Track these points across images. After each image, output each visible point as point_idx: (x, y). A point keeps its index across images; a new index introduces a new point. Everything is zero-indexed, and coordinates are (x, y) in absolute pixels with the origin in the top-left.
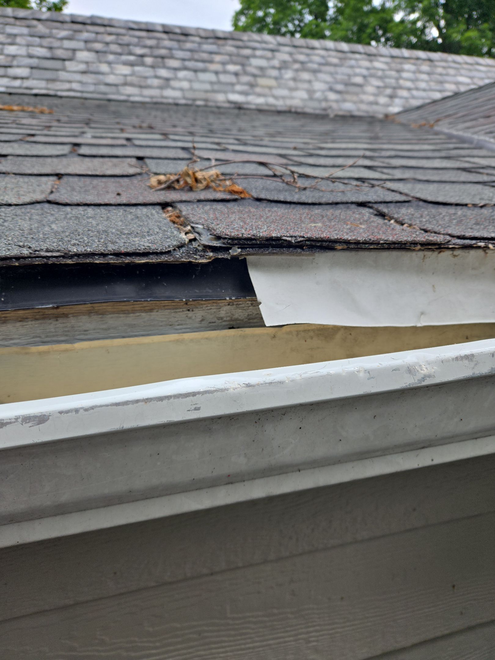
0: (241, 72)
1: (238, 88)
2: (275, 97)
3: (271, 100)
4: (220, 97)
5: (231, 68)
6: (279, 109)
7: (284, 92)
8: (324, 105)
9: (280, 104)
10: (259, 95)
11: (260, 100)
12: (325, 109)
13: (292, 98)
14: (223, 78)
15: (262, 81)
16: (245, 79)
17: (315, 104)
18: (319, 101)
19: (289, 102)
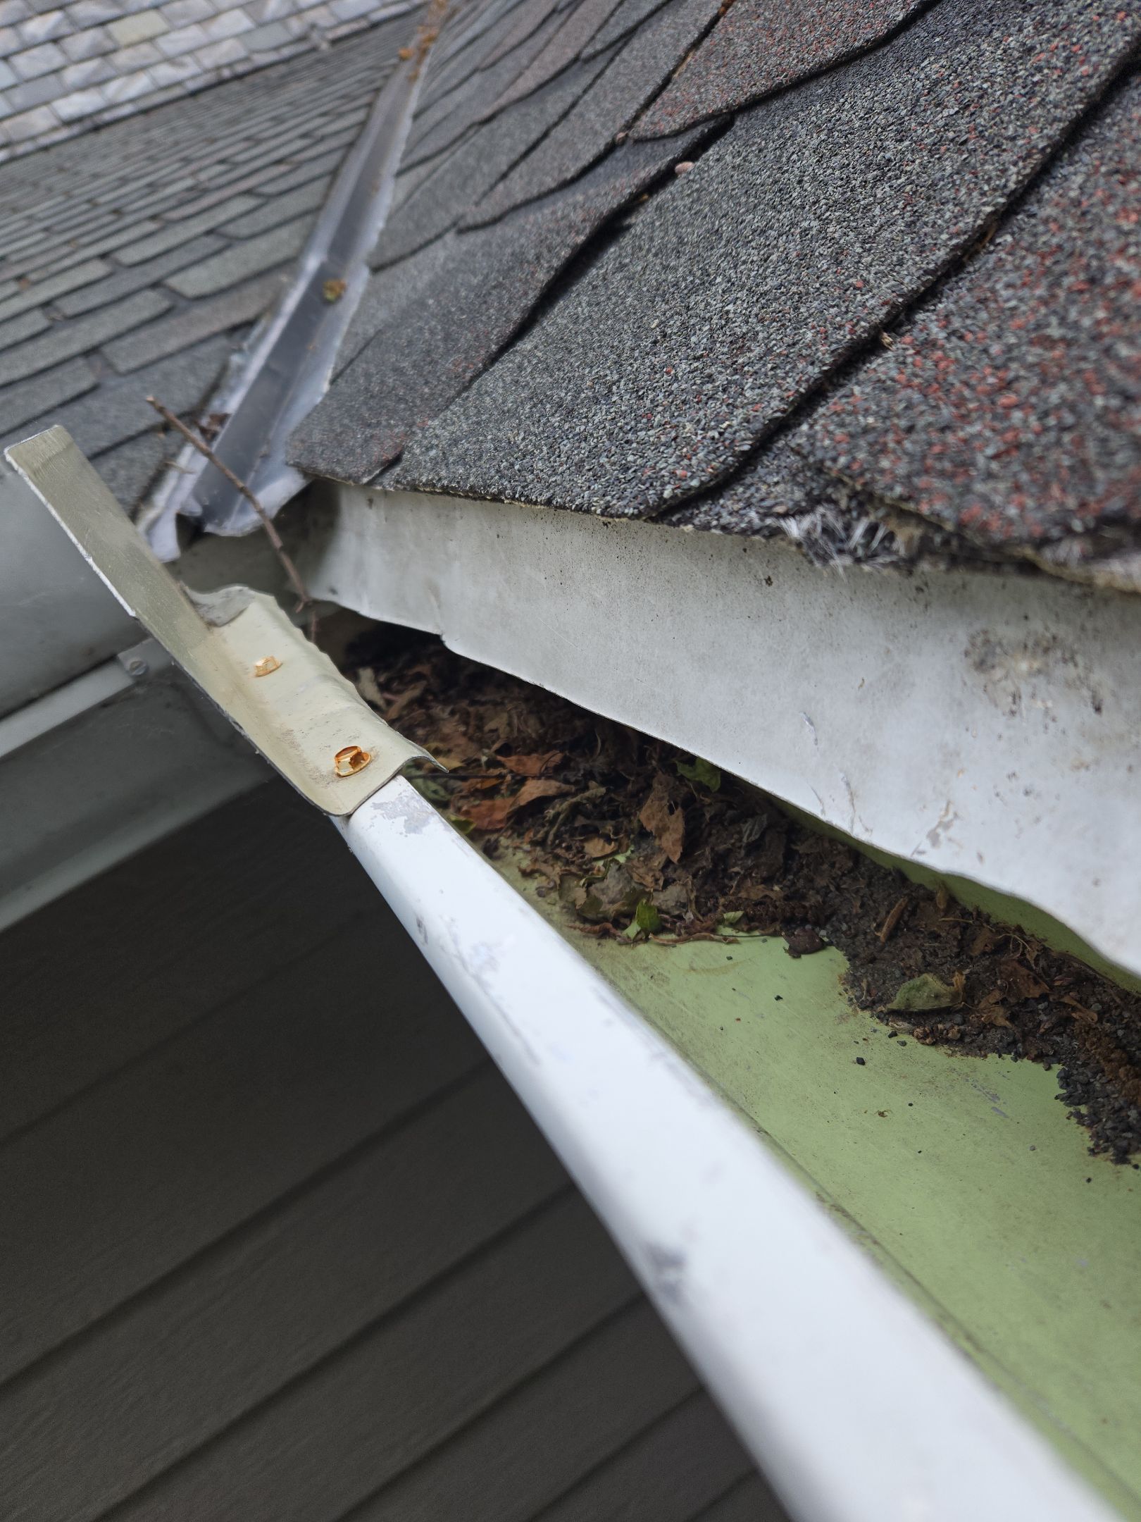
0: (65, 29)
1: (73, 75)
2: (170, 60)
3: (166, 73)
4: (39, 120)
5: (38, 27)
6: (192, 86)
7: (191, 36)
8: (296, 26)
9: (189, 73)
10: (133, 71)
11: (140, 84)
12: (302, 39)
13: (214, 43)
14: (25, 64)
15: (124, 31)
16: (82, 42)
17: (276, 35)
18: (281, 20)
19: (210, 59)
